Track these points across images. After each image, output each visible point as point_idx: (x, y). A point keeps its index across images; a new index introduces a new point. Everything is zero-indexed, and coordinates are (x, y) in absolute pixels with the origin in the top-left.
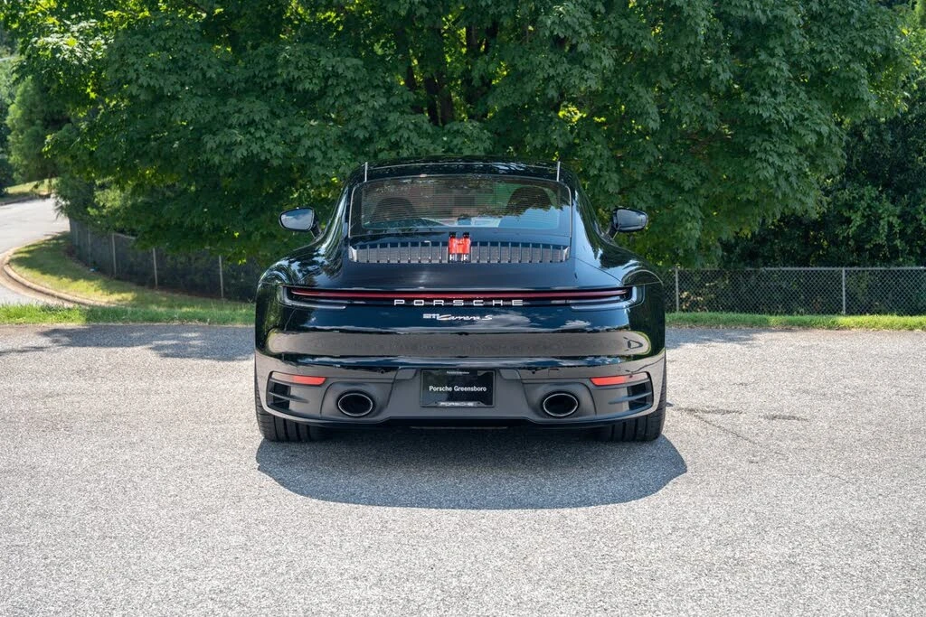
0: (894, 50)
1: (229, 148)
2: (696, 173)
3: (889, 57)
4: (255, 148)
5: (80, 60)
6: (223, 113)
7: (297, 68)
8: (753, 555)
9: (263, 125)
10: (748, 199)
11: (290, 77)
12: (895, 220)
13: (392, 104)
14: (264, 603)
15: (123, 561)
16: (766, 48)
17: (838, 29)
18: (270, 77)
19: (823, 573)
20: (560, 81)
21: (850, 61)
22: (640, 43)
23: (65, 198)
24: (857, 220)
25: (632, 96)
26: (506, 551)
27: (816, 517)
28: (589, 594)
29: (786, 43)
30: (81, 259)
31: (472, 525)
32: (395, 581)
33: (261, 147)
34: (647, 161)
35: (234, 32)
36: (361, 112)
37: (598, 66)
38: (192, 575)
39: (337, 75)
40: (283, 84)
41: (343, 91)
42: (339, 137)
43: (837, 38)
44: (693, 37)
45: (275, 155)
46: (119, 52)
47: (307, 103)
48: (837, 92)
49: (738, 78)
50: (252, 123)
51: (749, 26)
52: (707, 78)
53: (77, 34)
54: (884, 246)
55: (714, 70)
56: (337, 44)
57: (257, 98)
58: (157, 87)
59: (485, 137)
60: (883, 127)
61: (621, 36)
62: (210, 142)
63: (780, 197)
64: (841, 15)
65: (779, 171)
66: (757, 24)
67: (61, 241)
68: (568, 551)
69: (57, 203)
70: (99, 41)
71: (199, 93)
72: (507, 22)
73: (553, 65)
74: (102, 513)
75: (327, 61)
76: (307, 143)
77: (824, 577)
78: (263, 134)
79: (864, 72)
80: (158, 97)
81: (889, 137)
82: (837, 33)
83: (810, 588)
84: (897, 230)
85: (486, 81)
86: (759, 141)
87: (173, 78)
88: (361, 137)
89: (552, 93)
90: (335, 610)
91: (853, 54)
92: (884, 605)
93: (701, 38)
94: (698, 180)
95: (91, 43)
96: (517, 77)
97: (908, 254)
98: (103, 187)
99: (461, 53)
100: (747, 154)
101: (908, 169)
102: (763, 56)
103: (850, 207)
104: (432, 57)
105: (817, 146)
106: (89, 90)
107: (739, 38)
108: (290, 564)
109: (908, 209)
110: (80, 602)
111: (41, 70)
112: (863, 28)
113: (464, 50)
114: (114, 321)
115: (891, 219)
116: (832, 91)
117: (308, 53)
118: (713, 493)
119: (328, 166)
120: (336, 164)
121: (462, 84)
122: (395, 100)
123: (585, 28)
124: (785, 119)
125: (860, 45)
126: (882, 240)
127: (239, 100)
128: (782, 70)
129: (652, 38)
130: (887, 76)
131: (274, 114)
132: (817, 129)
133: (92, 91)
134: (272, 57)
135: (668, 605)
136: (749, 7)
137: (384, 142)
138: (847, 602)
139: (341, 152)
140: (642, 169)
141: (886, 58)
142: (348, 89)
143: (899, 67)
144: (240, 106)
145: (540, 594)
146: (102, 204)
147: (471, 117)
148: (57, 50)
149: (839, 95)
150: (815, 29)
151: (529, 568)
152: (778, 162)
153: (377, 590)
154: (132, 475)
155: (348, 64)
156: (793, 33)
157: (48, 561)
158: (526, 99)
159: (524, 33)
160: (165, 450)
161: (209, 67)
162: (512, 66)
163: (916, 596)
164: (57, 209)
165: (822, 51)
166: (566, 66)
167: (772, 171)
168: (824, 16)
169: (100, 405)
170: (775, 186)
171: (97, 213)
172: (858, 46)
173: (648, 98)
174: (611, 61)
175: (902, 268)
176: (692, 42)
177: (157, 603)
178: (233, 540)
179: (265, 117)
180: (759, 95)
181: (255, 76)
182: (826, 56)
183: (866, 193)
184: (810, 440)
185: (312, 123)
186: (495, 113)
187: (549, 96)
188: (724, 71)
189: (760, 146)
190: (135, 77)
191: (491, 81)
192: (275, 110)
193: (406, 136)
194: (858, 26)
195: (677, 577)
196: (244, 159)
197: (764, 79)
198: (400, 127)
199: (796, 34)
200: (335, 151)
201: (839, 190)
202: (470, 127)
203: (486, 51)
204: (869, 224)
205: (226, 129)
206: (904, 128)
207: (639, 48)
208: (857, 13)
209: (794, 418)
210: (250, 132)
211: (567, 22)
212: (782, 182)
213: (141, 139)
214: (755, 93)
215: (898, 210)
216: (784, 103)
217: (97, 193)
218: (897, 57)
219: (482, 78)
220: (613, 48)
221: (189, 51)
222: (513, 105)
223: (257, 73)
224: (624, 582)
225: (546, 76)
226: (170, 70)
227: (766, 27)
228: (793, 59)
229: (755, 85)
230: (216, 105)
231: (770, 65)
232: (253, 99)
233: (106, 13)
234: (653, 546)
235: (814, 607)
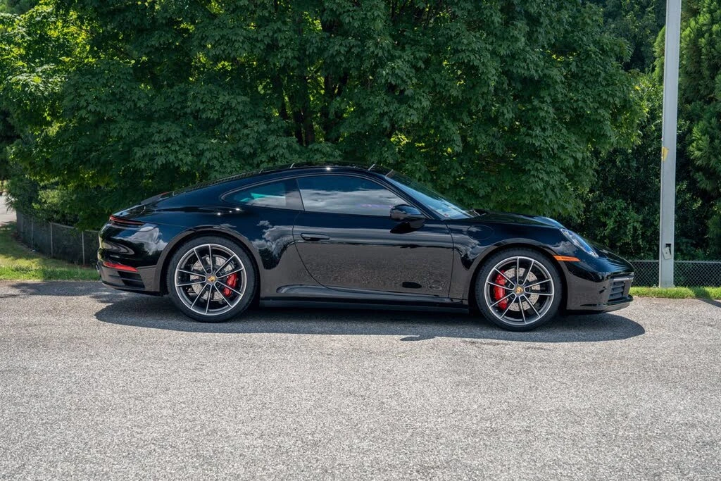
0: (629, 101)
1: (152, 158)
2: (488, 185)
3: (626, 105)
4: (172, 158)
5: (43, 93)
6: (148, 133)
7: (202, 102)
8: (503, 426)
9: (177, 141)
10: (525, 204)
11: (197, 108)
12: (638, 225)
13: (270, 129)
14: (187, 446)
15: (93, 423)
16: (538, 97)
17: (590, 85)
18: (183, 108)
19: (547, 436)
20: (392, 115)
21: (598, 108)
22: (448, 90)
23: (13, 195)
24: (611, 224)
25: (442, 128)
26: (344, 422)
27: (547, 405)
28: (396, 445)
29: (552, 93)
30: (25, 242)
31: (322, 407)
32: (272, 436)
33: (175, 157)
34: (453, 174)
35: (155, 74)
36: (249, 134)
37: (419, 105)
38: (139, 430)
39: (231, 108)
40: (192, 113)
41: (235, 120)
42: (232, 151)
43: (589, 91)
44: (487, 88)
45: (186, 163)
46: (73, 88)
47: (208, 127)
48: (588, 129)
49: (518, 117)
50: (169, 140)
51: (527, 81)
52: (496, 118)
53: (41, 74)
54: (630, 244)
55: (501, 111)
56: (232, 85)
57: (173, 122)
58: (102, 112)
59: (337, 155)
60: (630, 156)
61: (435, 85)
62: (139, 153)
63: (548, 203)
64: (592, 75)
65: (547, 183)
66: (532, 78)
67: (8, 229)
68: (385, 421)
69: (7, 200)
70: (57, 79)
71: (132, 118)
72: (354, 73)
73: (387, 104)
74: (76, 395)
75: (223, 98)
76: (208, 155)
77: (547, 439)
78: (178, 148)
79: (607, 116)
80: (100, 120)
81: (634, 164)
82: (589, 88)
83: (536, 444)
84: (640, 232)
85: (339, 115)
86: (532, 162)
87: (112, 107)
88: (248, 152)
89: (386, 124)
90: (233, 451)
91: (599, 102)
92: (582, 454)
93: (492, 89)
94: (489, 190)
95: (50, 80)
96: (361, 112)
97: (648, 250)
98: (45, 188)
99: (320, 94)
100: (525, 172)
101: (648, 188)
102: (536, 102)
103: (606, 215)
104: (299, 96)
105: (575, 168)
106: (46, 115)
107: (519, 89)
108: (203, 426)
109: (648, 217)
110: (68, 444)
111: (13, 98)
112: (608, 85)
113: (323, 92)
114: (69, 279)
115: (635, 224)
116: (585, 129)
117: (210, 92)
118: (482, 391)
119: (224, 173)
120: (229, 171)
121: (321, 116)
122: (272, 127)
123: (410, 78)
124: (551, 148)
125: (605, 96)
126: (628, 239)
127: (160, 124)
128: (549, 113)
129: (457, 88)
130: (626, 119)
131: (185, 135)
132: (574, 155)
133: (49, 115)
134: (184, 93)
135: (446, 452)
136: (526, 67)
137: (265, 157)
138: (559, 452)
139: (233, 162)
140: (450, 181)
141: (624, 107)
142: (239, 118)
143: (634, 113)
144: (161, 128)
145: (365, 444)
146: (44, 200)
147: (327, 140)
148: (26, 85)
149: (590, 132)
150: (574, 84)
151: (358, 431)
152: (546, 178)
153: (260, 441)
154: (93, 374)
155: (239, 100)
156: (557, 87)
157: (44, 421)
158: (367, 128)
159: (367, 80)
160: (113, 360)
161: (139, 99)
162: (358, 105)
163: (602, 450)
164: (7, 204)
165: (578, 100)
166: (396, 105)
167: (541, 184)
168: (580, 75)
169: (66, 331)
170: (544, 195)
171: (39, 207)
172: (604, 98)
173: (454, 130)
174: (428, 103)
175: (644, 261)
176: (486, 91)
177: (118, 445)
178: (165, 412)
179: (179, 136)
180: (533, 130)
181: (171, 107)
182: (581, 104)
183: (618, 205)
184: (551, 362)
185: (213, 141)
186: (345, 139)
187: (384, 126)
188: (508, 112)
189: (533, 166)
190: (85, 104)
191: (342, 115)
192: (186, 132)
193: (281, 153)
194: (604, 83)
195: (453, 437)
196: (162, 165)
197: (536, 119)
198: (276, 146)
199: (559, 87)
200: (229, 161)
201: (598, 202)
202: (326, 147)
203: (339, 93)
204: (619, 227)
205: (150, 144)
206: (645, 158)
207: (448, 95)
208: (603, 74)
209: (542, 349)
210: (167, 147)
211: (397, 74)
212: (549, 191)
213: (86, 151)
214: (530, 128)
215: (641, 218)
216: (550, 136)
217: (40, 192)
218: (632, 106)
219: (336, 113)
220: (430, 93)
221: (125, 87)
222: (357, 132)
223: (173, 104)
224: (418, 439)
225: (382, 112)
226: (111, 101)
227: (539, 81)
228: (557, 105)
229: (530, 123)
230: (143, 127)
231: (541, 108)
232: (169, 123)
233: (61, 59)
234: (439, 420)
235: (538, 454)
